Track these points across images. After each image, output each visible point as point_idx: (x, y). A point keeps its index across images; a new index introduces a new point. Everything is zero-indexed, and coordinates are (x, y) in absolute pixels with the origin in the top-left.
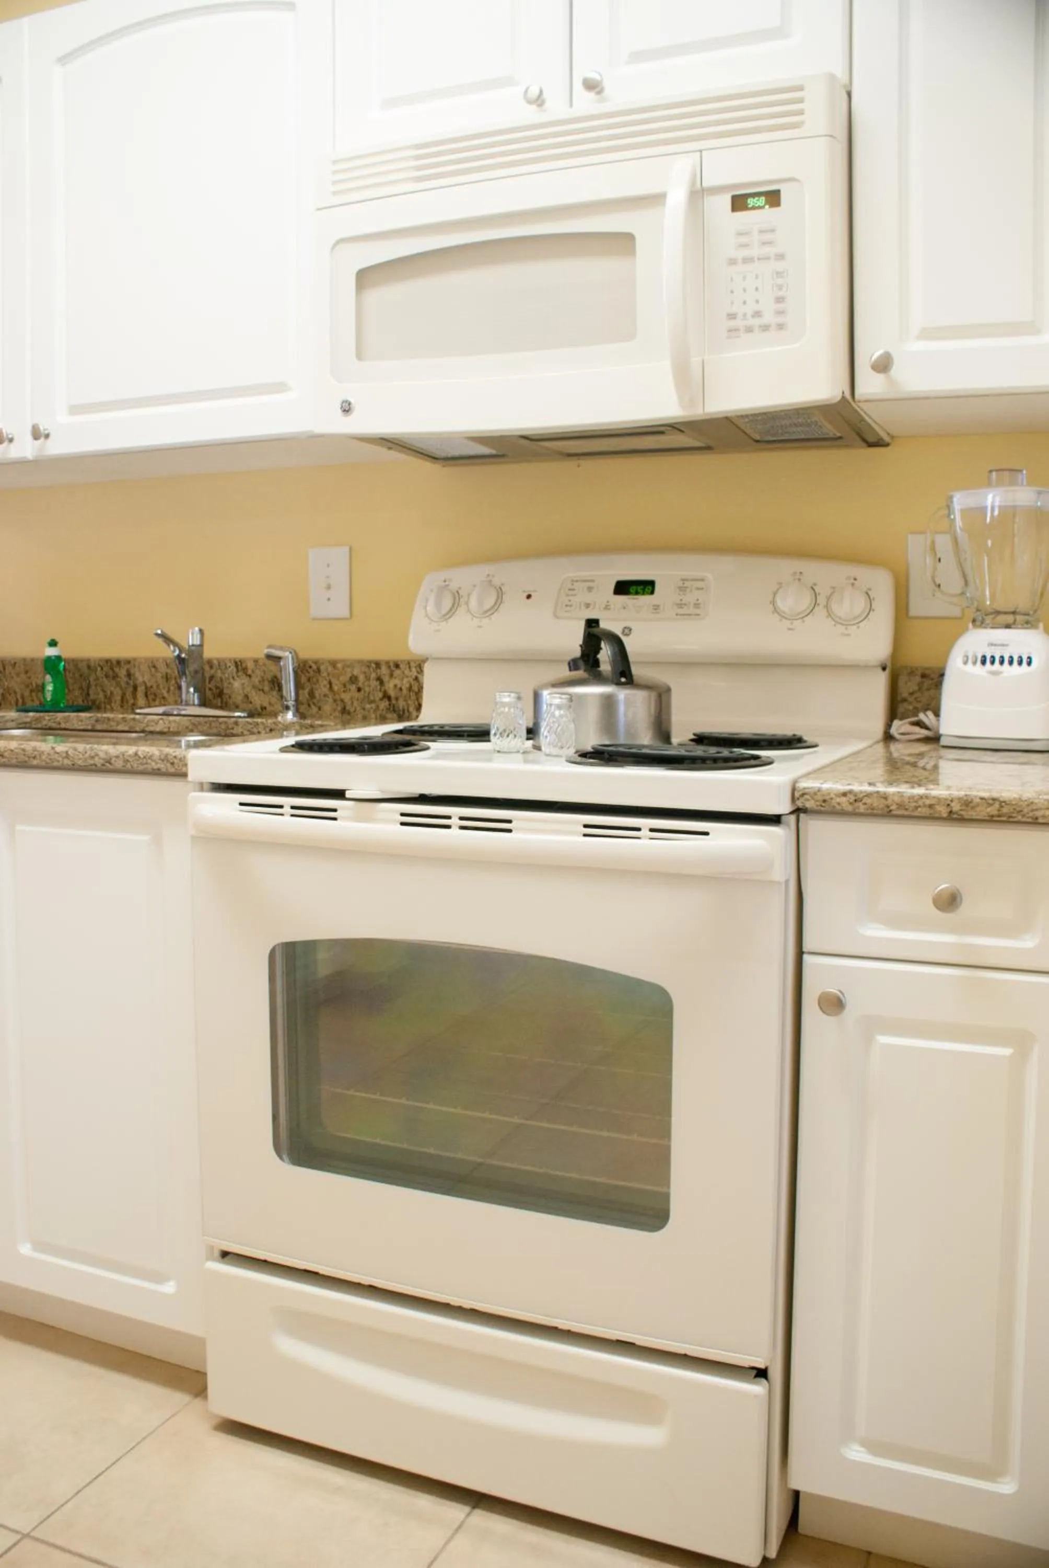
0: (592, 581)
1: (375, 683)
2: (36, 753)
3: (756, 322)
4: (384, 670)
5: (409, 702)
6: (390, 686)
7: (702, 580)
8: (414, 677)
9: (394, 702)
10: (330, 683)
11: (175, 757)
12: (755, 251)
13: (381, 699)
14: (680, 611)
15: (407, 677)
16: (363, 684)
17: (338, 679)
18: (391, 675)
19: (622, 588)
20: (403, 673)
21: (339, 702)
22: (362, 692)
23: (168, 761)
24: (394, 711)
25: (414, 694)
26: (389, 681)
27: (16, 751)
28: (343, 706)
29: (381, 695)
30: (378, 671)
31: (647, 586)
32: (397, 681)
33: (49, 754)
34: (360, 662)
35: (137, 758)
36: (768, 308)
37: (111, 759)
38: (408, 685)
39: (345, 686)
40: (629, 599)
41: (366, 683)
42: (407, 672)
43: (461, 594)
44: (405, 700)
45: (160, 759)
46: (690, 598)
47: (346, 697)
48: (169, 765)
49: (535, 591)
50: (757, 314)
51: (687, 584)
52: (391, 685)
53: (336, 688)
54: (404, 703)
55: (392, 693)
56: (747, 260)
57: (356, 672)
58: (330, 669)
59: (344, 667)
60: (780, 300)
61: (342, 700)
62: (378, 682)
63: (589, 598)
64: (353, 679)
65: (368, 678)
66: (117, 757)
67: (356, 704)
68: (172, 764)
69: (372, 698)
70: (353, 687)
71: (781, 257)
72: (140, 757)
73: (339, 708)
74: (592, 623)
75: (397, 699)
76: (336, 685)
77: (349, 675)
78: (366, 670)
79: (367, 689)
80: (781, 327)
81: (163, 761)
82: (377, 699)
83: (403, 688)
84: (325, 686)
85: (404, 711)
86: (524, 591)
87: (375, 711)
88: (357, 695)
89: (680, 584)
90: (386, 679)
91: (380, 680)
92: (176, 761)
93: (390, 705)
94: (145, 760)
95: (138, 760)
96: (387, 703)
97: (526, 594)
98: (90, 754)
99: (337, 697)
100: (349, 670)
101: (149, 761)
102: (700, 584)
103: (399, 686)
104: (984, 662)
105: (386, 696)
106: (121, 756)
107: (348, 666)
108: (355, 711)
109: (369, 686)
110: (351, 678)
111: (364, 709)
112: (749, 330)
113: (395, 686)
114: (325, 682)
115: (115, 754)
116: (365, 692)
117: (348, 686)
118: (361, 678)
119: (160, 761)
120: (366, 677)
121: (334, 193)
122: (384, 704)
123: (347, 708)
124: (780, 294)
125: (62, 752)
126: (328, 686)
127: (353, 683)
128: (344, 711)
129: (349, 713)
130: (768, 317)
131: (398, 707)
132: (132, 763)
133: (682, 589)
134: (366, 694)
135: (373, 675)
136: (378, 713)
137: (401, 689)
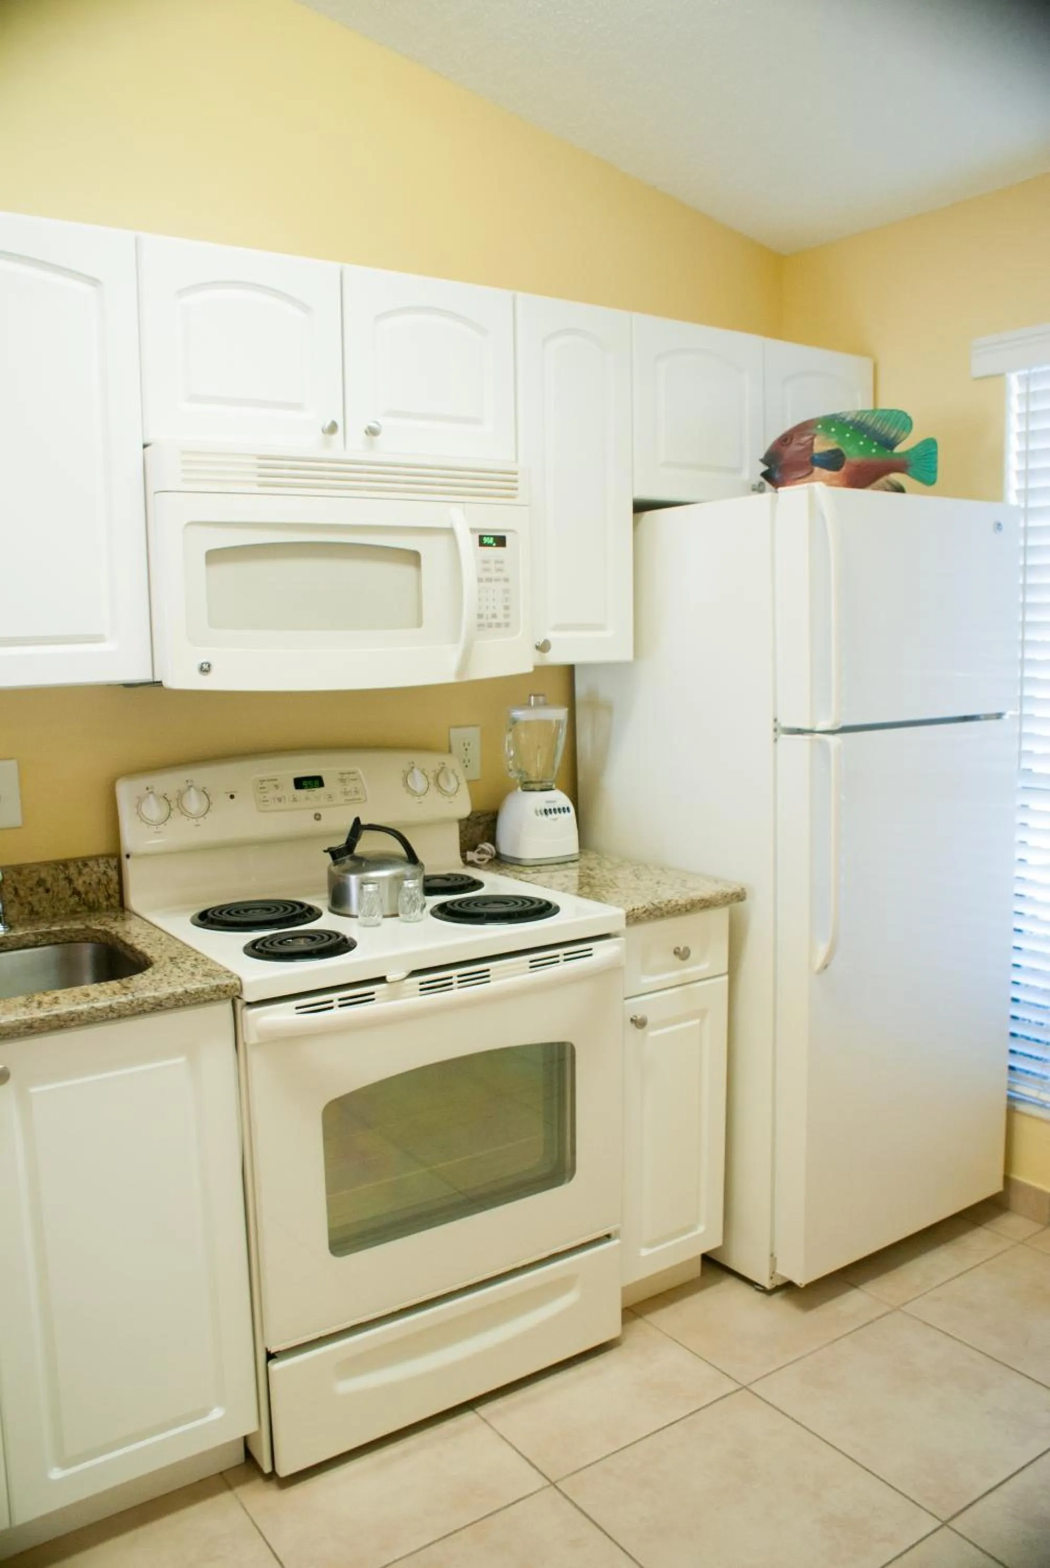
0: (276, 780)
1: (63, 883)
2: (73, 1015)
3: (494, 621)
4: (72, 870)
5: (100, 894)
6: (79, 884)
7: (354, 773)
8: (102, 872)
9: (83, 896)
10: (16, 890)
11: (227, 986)
12: (493, 575)
13: (70, 896)
14: (347, 798)
15: (96, 873)
16: (52, 885)
17: (24, 885)
18: (80, 873)
19: (300, 783)
20: (92, 870)
21: (27, 905)
22: (51, 893)
23: (220, 990)
24: (84, 904)
25: (104, 886)
26: (77, 880)
27: (47, 1019)
28: (30, 908)
29: (69, 892)
30: (67, 872)
31: (316, 782)
32: (87, 880)
33: (89, 1013)
34: (46, 864)
35: (188, 994)
36: (500, 612)
37: (161, 1002)
38: (97, 880)
39: (32, 889)
40: (308, 791)
41: (55, 884)
42: (96, 869)
43: (169, 799)
44: (94, 893)
45: (212, 991)
46: (350, 786)
47: (34, 899)
48: (221, 993)
49: (236, 792)
50: (494, 616)
51: (345, 776)
52: (80, 881)
53: (22, 893)
54: (94, 896)
55: (81, 889)
56: (489, 580)
57: (43, 875)
58: (15, 876)
59: (30, 872)
60: (506, 608)
61: (30, 903)
62: (67, 881)
63: (279, 793)
64: (41, 882)
65: (56, 879)
66: (168, 998)
67: (44, 904)
68: (225, 992)
69: (61, 896)
70: (41, 890)
71: (506, 580)
72: (191, 994)
73: (27, 911)
74: (357, 820)
75: (87, 893)
76: (22, 890)
77: (37, 879)
78: (54, 872)
79: (56, 889)
80: (507, 625)
81: (215, 991)
82: (67, 897)
83: (93, 883)
84: (10, 893)
85: (94, 902)
86: (226, 793)
87: (65, 907)
88: (44, 895)
89: (339, 776)
90: (74, 876)
91: (69, 880)
92: (228, 989)
93: (79, 899)
94: (197, 996)
95: (189, 997)
96: (77, 899)
97: (229, 795)
98: (137, 1003)
99: (24, 901)
100: (34, 874)
101: (201, 995)
102: (352, 776)
103: (88, 882)
104: (546, 813)
105: (76, 892)
106: (172, 997)
107: (35, 872)
108: (43, 911)
109: (58, 886)
110: (38, 882)
111: (53, 907)
112: (490, 626)
113: (84, 882)
114: (10, 889)
115: (165, 997)
116: (54, 892)
117: (35, 889)
118: (49, 881)
119: (212, 993)
120: (54, 879)
121: (184, 480)
122: (74, 900)
123: (35, 909)
124: (507, 604)
125: (105, 1008)
126: (14, 892)
127: (40, 886)
128: (32, 912)
129: (37, 913)
130: (500, 619)
131: (88, 900)
132: (184, 1000)
133: (343, 781)
134: (55, 894)
135: (62, 876)
136: (68, 909)
137: (90, 884)
